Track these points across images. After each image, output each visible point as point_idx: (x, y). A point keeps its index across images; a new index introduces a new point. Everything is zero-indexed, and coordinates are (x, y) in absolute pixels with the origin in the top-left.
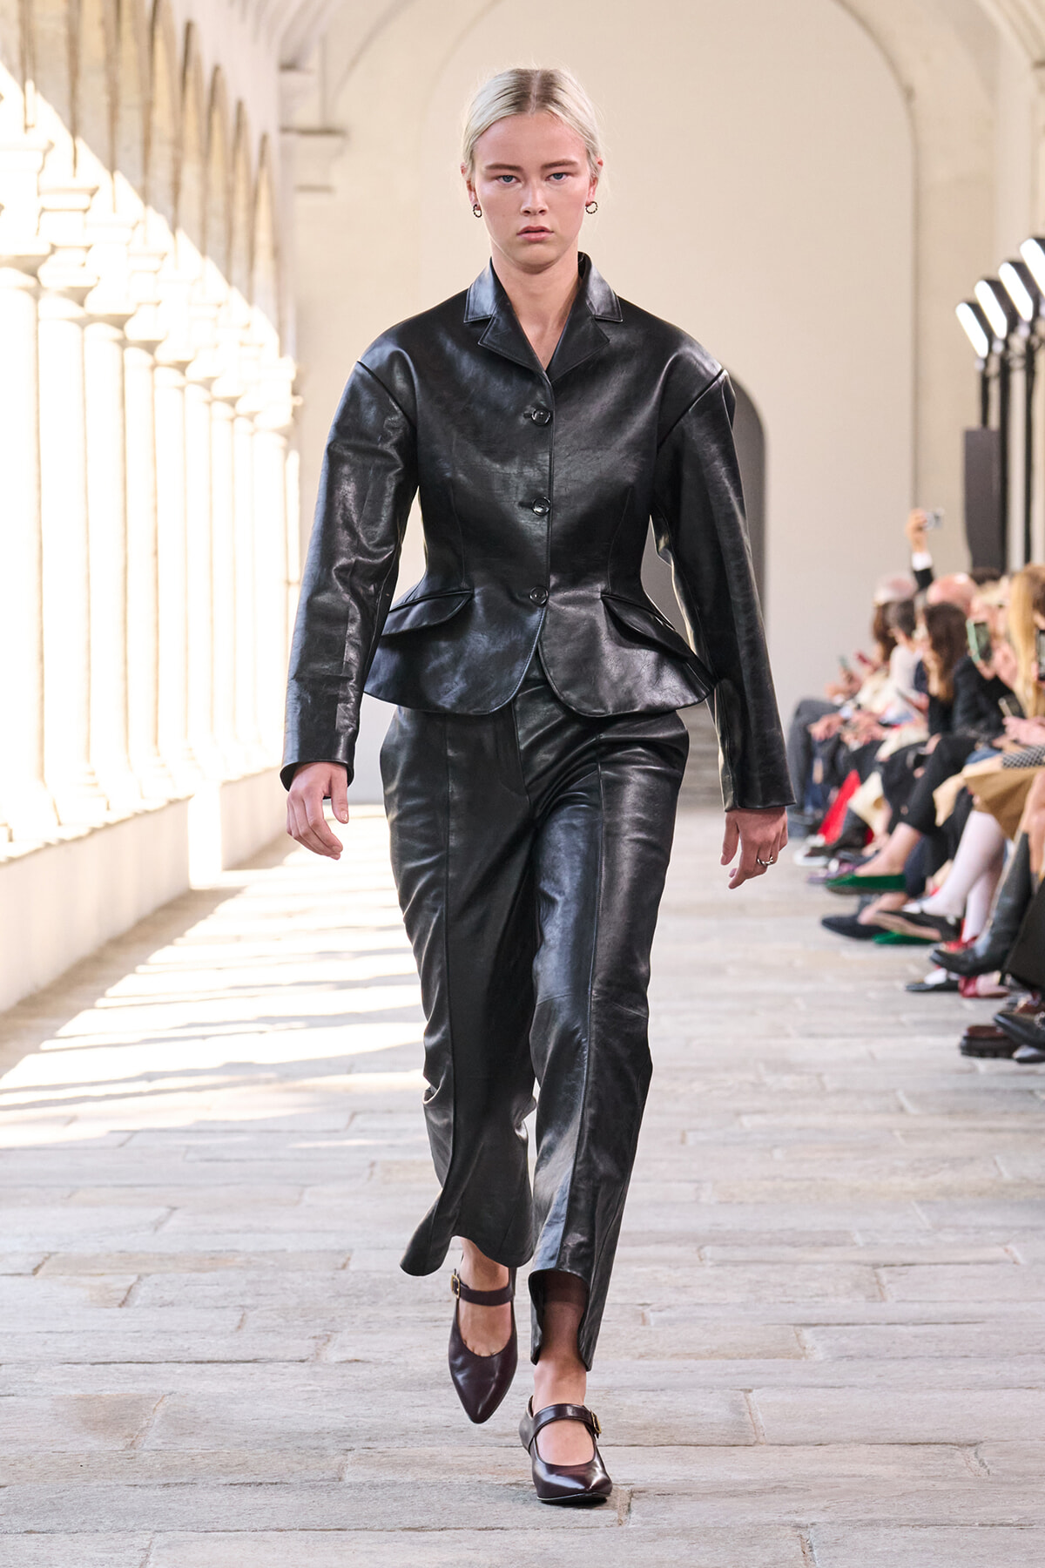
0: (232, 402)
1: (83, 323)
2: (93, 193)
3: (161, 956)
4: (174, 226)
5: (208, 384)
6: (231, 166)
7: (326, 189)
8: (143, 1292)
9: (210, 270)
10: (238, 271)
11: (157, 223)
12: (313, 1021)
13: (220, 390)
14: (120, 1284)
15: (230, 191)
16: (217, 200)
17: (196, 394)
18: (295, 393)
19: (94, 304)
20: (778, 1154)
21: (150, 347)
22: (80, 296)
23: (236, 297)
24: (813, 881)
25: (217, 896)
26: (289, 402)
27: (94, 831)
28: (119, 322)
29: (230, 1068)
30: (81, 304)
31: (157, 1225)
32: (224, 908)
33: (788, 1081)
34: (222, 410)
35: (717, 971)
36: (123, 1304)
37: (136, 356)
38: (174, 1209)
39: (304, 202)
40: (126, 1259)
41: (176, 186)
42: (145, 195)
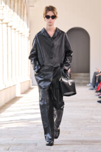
0: (21, 34)
1: (2, 24)
2: (4, 7)
3: (13, 105)
4: (14, 11)
5: (18, 31)
6: (21, 3)
7: (33, 6)
8: (10, 148)
9: (19, 17)
10: (22, 17)
11: (12, 11)
12: (32, 114)
13: (20, 32)
14: (7, 147)
15: (21, 7)
16: (20, 8)
17: (17, 33)
18: (29, 32)
19: (4, 21)
20: (92, 131)
21: (11, 27)
22: (2, 20)
23: (22, 20)
24: (97, 95)
25: (19, 98)
26: (29, 34)
27: (4, 89)
28: (7, 24)
29: (21, 119)
30: (2, 21)
31: (12, 140)
32: (21, 99)
33: (93, 121)
34: (20, 35)
35: (84, 107)
36: (8, 150)
37: (9, 28)
38: (14, 138)
39: (31, 8)
40: (8, 144)
41: (14, 6)
42: (10, 7)
